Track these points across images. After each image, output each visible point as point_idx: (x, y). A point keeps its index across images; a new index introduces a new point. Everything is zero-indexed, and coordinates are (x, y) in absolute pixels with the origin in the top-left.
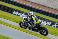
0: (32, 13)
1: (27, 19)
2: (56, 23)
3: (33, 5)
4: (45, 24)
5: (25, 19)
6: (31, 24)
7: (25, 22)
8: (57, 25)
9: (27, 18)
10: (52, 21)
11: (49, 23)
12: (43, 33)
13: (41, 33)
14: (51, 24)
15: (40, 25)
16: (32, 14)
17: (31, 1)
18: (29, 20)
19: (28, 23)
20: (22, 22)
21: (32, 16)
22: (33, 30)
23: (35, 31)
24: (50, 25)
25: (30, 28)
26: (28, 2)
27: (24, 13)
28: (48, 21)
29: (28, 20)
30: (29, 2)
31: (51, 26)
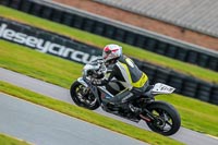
0: (116, 48)
1: (99, 73)
4: (166, 91)
7: (91, 84)
9: (97, 67)
12: (161, 124)
18: (106, 77)
19: (103, 88)
20: (80, 84)
21: (116, 59)
22: (123, 112)
23: (129, 118)
27: (5, 23)
29: (102, 76)
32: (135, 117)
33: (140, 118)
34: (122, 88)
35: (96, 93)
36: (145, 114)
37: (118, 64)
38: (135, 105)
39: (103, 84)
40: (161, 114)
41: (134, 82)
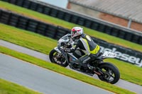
0: (79, 29)
1: (69, 44)
3: (138, 29)
5: (63, 44)
6: (78, 57)
7: (63, 51)
12: (108, 77)
13: (103, 77)
16: (81, 32)
17: (133, 18)
18: (73, 47)
19: (71, 54)
23: (87, 73)
26: (125, 22)
29: (70, 46)
30: (128, 20)
32: (91, 72)
33: (94, 73)
34: (83, 54)
35: (66, 57)
36: (97, 70)
37: (81, 39)
38: (91, 65)
39: (71, 51)
40: (107, 70)
41: (91, 50)
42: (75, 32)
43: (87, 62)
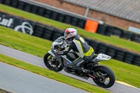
1: (62, 47)
2: (23, 21)
6: (72, 60)
7: (57, 54)
8: (26, 25)
10: (15, 17)
11: (7, 21)
12: (102, 80)
14: (12, 24)
15: (94, 60)
24: (10, 27)
25: (69, 70)
28: (4, 16)
29: (64, 49)
31: (13, 28)
32: (86, 76)
33: (89, 77)
34: (77, 56)
35: (60, 60)
36: (92, 74)
37: (75, 41)
38: (86, 68)
41: (84, 52)
42: (68, 33)
43: (81, 65)
